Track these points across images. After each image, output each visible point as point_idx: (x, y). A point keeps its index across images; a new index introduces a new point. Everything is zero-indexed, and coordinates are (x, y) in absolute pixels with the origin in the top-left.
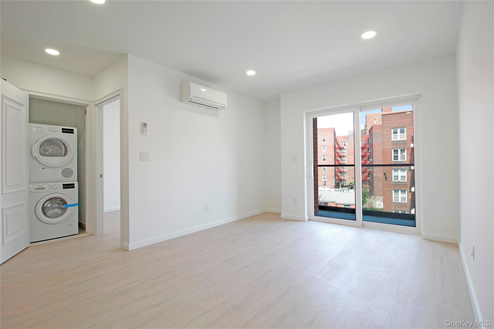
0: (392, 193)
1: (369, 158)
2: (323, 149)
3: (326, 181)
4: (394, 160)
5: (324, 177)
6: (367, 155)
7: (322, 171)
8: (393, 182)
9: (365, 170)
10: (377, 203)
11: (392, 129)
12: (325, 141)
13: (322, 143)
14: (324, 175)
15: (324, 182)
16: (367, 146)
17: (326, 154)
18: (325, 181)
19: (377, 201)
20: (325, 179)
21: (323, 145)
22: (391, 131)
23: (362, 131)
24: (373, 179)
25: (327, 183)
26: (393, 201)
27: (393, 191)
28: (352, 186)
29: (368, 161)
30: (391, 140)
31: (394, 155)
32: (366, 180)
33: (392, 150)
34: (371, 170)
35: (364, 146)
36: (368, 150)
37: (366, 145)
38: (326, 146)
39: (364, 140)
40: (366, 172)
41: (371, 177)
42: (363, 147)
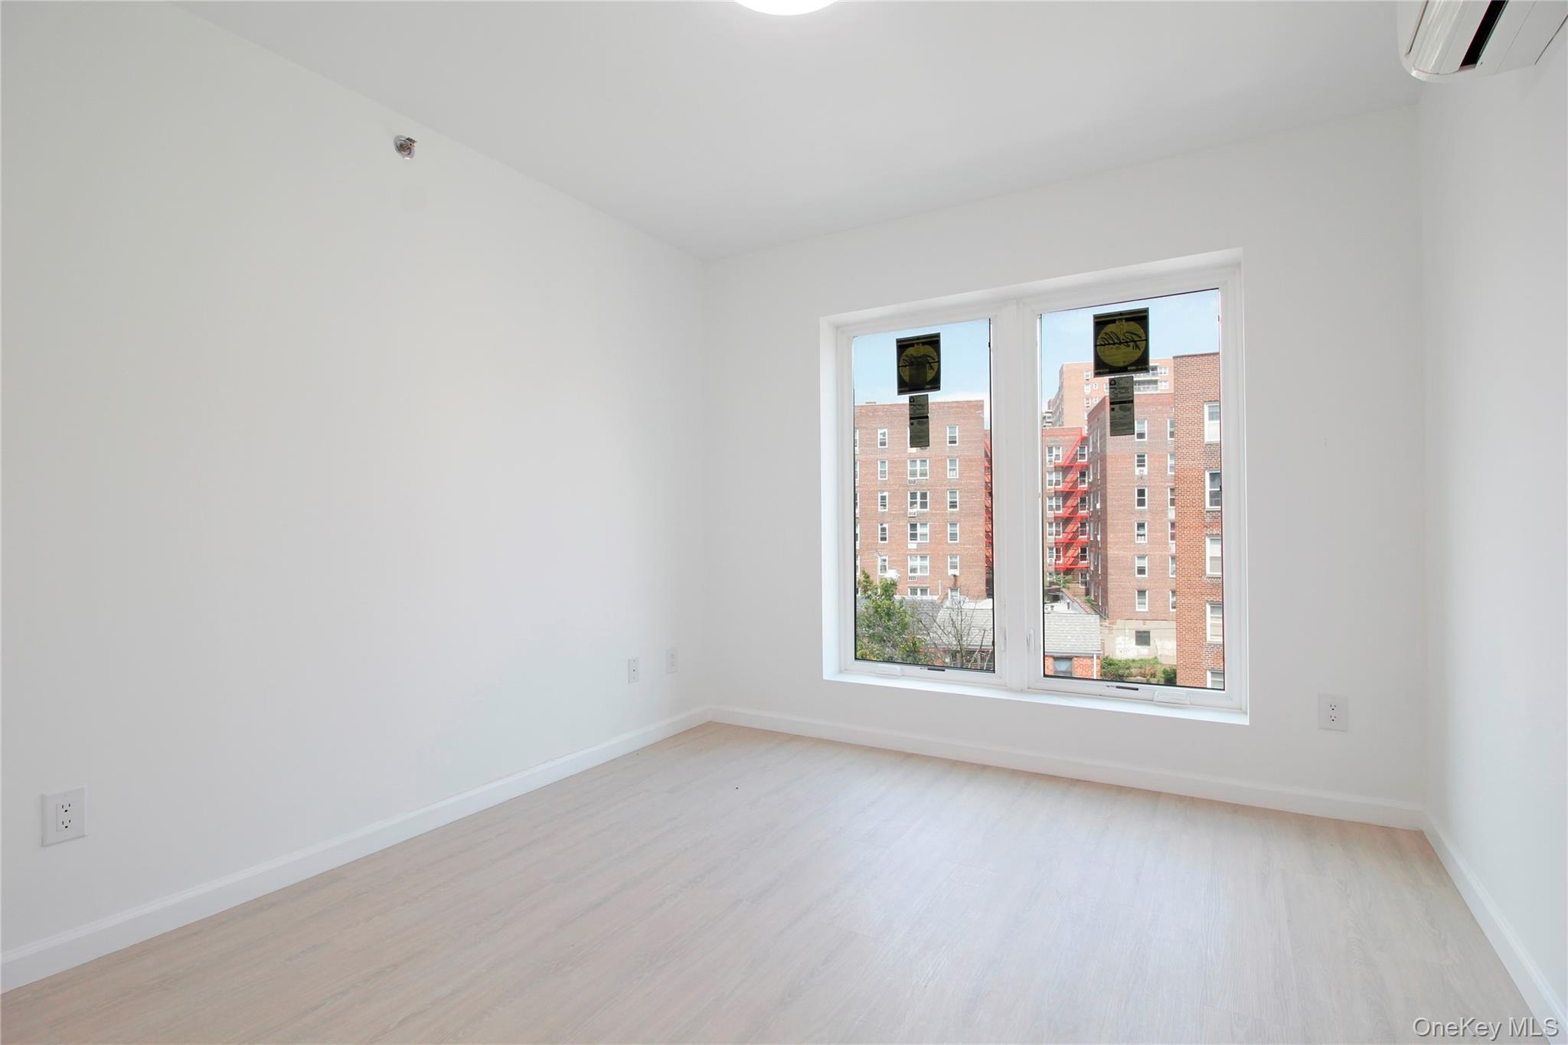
0: (1205, 614)
1: (1083, 500)
2: (950, 470)
3: (957, 574)
4: (1211, 505)
5: (951, 562)
6: (1079, 489)
7: (947, 542)
8: (1209, 578)
9: (1070, 539)
10: (1117, 642)
11: (1205, 406)
12: (955, 442)
13: (948, 449)
14: (953, 556)
15: (952, 577)
16: (1079, 461)
17: (957, 487)
18: (955, 576)
19: (1118, 637)
20: (954, 567)
21: (948, 457)
22: (1203, 411)
23: (1044, 418)
24: (1105, 568)
25: (961, 581)
26: (1209, 639)
27: (1208, 607)
28: (1057, 593)
29: (1081, 510)
30: (1203, 438)
31: (1211, 488)
32: (1074, 569)
33: (1204, 474)
34: (1095, 537)
35: (1068, 462)
36: (1083, 474)
37: (1074, 459)
38: (959, 461)
39: (1070, 443)
40: (1075, 545)
41: (1096, 558)
42: (1067, 467)
